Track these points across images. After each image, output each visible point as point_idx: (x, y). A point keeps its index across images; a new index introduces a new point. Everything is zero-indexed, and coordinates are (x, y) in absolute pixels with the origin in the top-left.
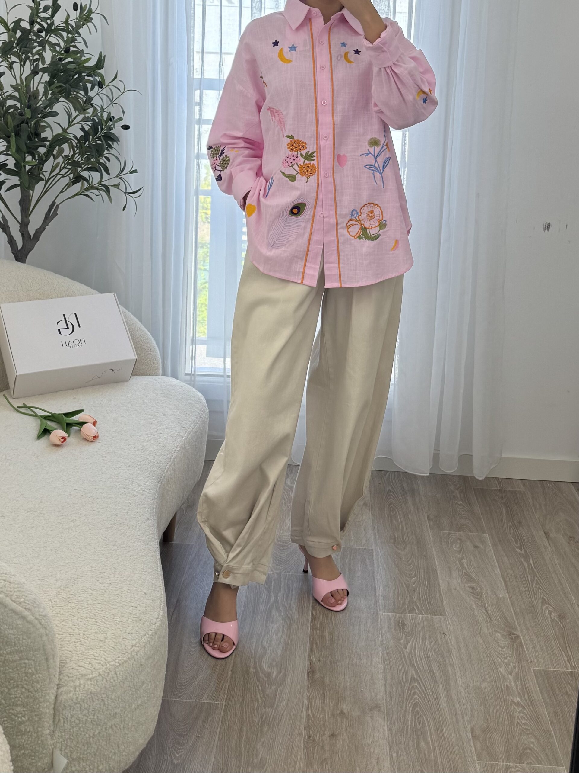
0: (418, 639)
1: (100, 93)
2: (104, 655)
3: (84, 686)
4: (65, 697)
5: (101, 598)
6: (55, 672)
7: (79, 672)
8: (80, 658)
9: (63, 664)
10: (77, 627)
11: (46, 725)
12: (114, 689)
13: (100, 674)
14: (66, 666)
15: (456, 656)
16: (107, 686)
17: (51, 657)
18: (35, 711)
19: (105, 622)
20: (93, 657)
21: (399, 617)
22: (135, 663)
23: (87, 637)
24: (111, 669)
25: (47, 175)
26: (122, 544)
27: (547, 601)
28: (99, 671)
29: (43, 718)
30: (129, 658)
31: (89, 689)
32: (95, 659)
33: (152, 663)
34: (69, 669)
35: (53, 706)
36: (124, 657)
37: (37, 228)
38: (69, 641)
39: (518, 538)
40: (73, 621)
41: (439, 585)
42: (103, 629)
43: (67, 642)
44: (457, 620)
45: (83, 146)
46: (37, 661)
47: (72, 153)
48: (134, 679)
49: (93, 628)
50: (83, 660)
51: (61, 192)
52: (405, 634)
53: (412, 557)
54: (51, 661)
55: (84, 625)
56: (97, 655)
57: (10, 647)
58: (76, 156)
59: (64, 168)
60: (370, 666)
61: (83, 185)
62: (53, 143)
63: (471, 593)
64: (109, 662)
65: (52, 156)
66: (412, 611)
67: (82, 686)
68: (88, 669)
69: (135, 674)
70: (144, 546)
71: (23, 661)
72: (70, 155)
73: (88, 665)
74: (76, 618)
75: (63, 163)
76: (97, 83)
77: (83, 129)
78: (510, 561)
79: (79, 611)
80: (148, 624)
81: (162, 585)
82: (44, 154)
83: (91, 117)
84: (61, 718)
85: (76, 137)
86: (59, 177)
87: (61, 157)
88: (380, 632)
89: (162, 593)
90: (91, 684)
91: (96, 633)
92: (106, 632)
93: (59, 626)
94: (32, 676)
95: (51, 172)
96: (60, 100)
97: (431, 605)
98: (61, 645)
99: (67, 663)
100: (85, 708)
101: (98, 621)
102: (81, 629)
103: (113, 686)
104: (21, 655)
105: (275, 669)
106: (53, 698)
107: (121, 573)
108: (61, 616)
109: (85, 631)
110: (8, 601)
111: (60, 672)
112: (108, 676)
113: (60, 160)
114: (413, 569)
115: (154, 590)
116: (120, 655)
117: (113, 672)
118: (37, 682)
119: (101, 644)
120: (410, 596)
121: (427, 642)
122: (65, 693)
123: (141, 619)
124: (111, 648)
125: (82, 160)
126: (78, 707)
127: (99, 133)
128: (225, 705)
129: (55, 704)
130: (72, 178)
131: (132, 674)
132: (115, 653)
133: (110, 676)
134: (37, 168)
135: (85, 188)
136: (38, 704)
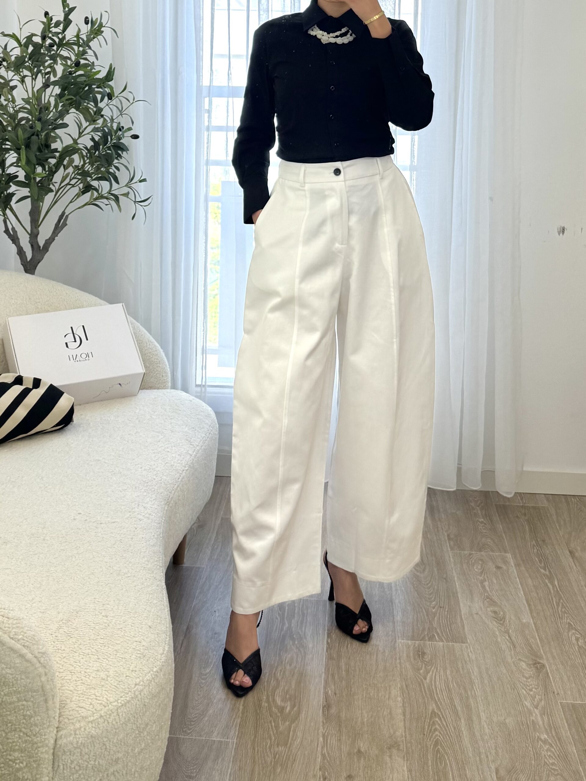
0: (439, 668)
1: (110, 104)
2: (106, 695)
3: (85, 729)
4: (65, 741)
5: (104, 632)
6: (55, 713)
7: (79, 714)
8: (80, 698)
9: (63, 705)
10: (79, 664)
11: (45, 771)
12: (116, 732)
13: (101, 716)
14: (66, 707)
15: (479, 687)
16: (108, 729)
17: (51, 697)
18: (33, 757)
19: (108, 659)
20: (94, 697)
21: (419, 646)
22: (138, 703)
23: (88, 675)
24: (113, 711)
25: (57, 186)
26: (127, 574)
27: (574, 626)
28: (100, 712)
29: (41, 764)
30: (132, 698)
31: (89, 732)
32: (96, 699)
33: (157, 702)
34: (69, 711)
35: (52, 751)
36: (127, 697)
37: (47, 239)
38: (70, 680)
39: (542, 558)
40: (74, 657)
41: (460, 610)
42: (105, 666)
43: (68, 681)
44: (479, 648)
45: (93, 156)
46: (35, 703)
47: (82, 163)
48: (137, 721)
49: (95, 666)
50: (84, 700)
51: (71, 202)
52: (425, 664)
53: (432, 580)
54: (50, 702)
55: (85, 662)
56: (99, 695)
57: (7, 687)
58: (86, 166)
59: (74, 178)
60: (388, 700)
61: (92, 194)
62: (62, 155)
63: (494, 617)
64: (111, 702)
65: (62, 166)
66: (431, 638)
67: (82, 729)
68: (89, 710)
69: (138, 716)
70: (149, 575)
71: (21, 703)
72: (80, 165)
73: (89, 706)
74: (77, 654)
75: (73, 173)
76: (107, 95)
77: (93, 139)
78: (534, 583)
79: (80, 647)
80: (153, 660)
81: (167, 617)
82: (54, 165)
83: (101, 127)
84: (60, 764)
85: (86, 148)
86: (69, 187)
87: (71, 167)
88: (398, 661)
89: (168, 626)
90: (92, 727)
91: (98, 671)
92: (108, 670)
93: (60, 662)
94: (30, 719)
95: (61, 182)
96: (70, 112)
97: (452, 632)
98: (61, 683)
99: (67, 704)
100: (86, 754)
101: (100, 658)
102: (82, 667)
103: (116, 729)
104: (19, 696)
105: (289, 703)
106: (52, 741)
107: (125, 605)
108: (62, 652)
109: (87, 669)
110: (6, 638)
111: (60, 713)
112: (109, 718)
113: (70, 170)
114: (432, 593)
115: (160, 623)
116: (122, 695)
117: (115, 714)
118: (36, 725)
119: (103, 683)
120: (430, 622)
121: (448, 672)
122: (65, 737)
123: (145, 655)
124: (113, 687)
125: (92, 170)
126: (78, 752)
127: (109, 143)
128: (236, 744)
129: (54, 749)
130: (81, 188)
131: (135, 715)
132: (117, 692)
133: (112, 717)
134: (47, 179)
135: (95, 197)
136: (36, 748)
